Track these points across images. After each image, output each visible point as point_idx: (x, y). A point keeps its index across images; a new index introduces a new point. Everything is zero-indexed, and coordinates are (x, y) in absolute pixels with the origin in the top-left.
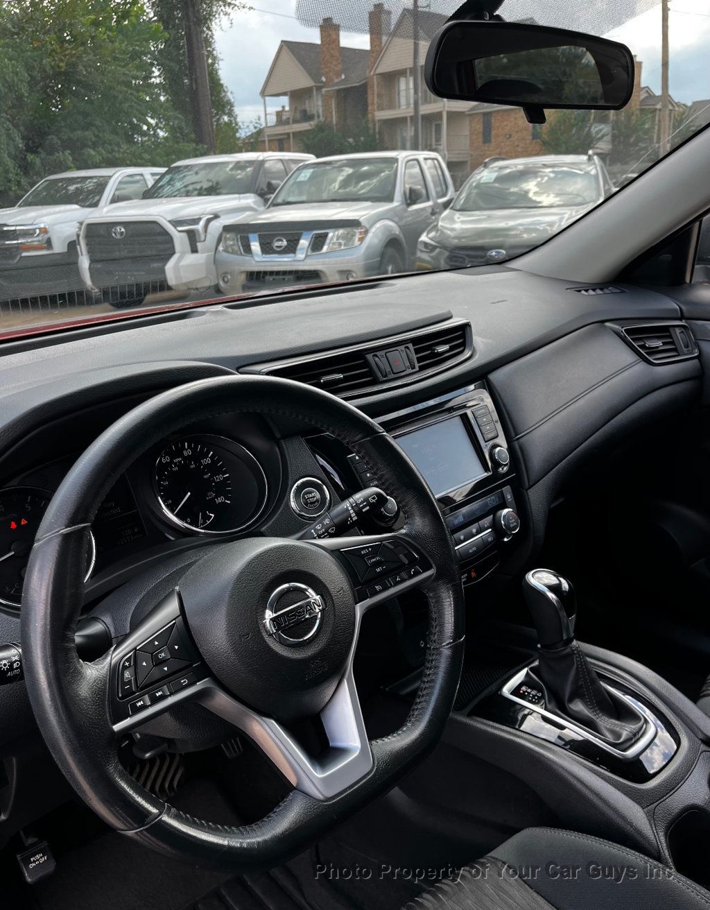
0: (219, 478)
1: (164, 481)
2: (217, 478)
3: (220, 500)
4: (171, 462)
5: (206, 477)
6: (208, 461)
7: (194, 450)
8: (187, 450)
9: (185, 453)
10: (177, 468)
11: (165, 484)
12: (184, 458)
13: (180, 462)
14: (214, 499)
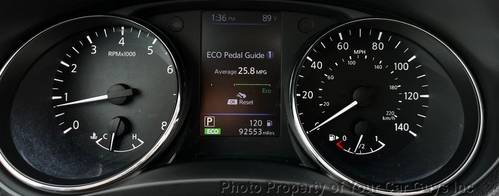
0: (413, 96)
1: (329, 74)
2: (408, 95)
3: (401, 127)
4: (350, 52)
5: (393, 87)
6: (403, 67)
7: (389, 46)
8: (378, 42)
9: (375, 46)
10: (353, 63)
11: (329, 78)
12: (370, 52)
13: (362, 55)
14: (393, 122)
